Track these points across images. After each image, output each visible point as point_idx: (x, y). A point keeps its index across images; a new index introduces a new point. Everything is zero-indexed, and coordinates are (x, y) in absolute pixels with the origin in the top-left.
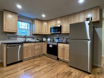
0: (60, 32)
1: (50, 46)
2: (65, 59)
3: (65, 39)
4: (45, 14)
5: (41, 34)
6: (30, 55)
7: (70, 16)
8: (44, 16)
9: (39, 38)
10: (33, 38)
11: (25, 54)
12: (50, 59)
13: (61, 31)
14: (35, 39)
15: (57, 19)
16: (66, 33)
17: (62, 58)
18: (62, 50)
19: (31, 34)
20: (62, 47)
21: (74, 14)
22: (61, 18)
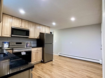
15: (23, 20)
18: (36, 54)
20: (36, 51)
22: (29, 22)
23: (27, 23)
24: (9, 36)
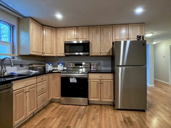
0: (88, 53)
1: (71, 81)
2: (104, 100)
3: (93, 65)
4: (63, 13)
5: (41, 54)
6: (28, 110)
7: (106, 27)
8: (59, 16)
9: (35, 64)
10: (21, 66)
11: (16, 111)
12: (73, 106)
13: (88, 51)
14: (25, 67)
15: (79, 28)
16: (99, 54)
17: (98, 100)
18: (98, 86)
19: (16, 54)
20: (98, 80)
21: (112, 25)
22: (89, 27)
23: (85, 30)
24: (63, 55)
